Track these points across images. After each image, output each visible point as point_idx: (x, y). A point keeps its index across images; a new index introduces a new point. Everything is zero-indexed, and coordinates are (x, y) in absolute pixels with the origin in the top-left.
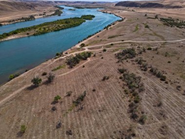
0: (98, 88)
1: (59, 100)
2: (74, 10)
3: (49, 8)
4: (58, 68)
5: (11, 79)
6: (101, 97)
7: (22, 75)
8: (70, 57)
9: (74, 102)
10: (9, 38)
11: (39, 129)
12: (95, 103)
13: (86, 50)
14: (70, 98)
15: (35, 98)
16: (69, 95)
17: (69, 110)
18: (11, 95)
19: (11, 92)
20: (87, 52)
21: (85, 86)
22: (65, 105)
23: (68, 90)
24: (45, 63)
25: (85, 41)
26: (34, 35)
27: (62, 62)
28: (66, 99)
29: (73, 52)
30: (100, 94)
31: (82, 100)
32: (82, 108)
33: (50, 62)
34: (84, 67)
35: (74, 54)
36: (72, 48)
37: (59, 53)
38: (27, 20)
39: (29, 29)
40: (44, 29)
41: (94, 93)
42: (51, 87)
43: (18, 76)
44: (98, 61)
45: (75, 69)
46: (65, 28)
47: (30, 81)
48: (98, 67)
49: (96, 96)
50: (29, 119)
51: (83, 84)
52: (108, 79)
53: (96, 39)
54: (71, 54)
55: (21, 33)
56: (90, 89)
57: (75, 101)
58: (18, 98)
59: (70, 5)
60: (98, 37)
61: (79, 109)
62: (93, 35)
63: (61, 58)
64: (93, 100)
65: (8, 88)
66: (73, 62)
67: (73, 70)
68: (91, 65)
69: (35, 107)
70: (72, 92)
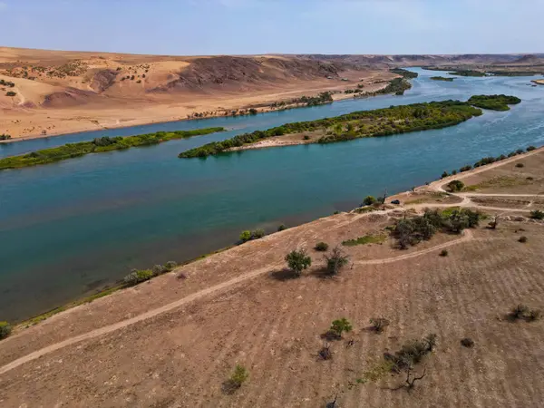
0: (482, 340)
1: (344, 334)
2: (451, 79)
3: (375, 75)
4: (361, 241)
5: (244, 241)
6: (492, 376)
7: (268, 238)
8: (405, 214)
9: (387, 356)
10: (264, 143)
11: (276, 393)
12: (462, 387)
13: (466, 201)
14: (379, 338)
15: (285, 307)
16: (377, 329)
17: (367, 375)
18: (235, 280)
19: (237, 271)
20: (468, 212)
21: (436, 318)
22: (358, 354)
23: (378, 315)
24: (328, 219)
25: (467, 174)
26: (321, 142)
27: (376, 226)
28: (366, 338)
29: (417, 202)
30: (488, 363)
31: (417, 361)
32: (411, 386)
33: (343, 219)
34: (444, 254)
35: (419, 209)
36: (418, 190)
37: (375, 198)
38: (312, 102)
39: (312, 126)
40: (350, 128)
41: (465, 352)
42: (330, 288)
43: (259, 237)
44: (503, 246)
45: (413, 253)
46: (409, 131)
47: (284, 256)
48: (499, 266)
49: (469, 364)
50: (258, 356)
51: (431, 310)
52: (532, 318)
53: (507, 173)
54: (409, 207)
55: (292, 134)
56: (453, 334)
57: (392, 353)
58: (247, 291)
59: (438, 66)
60: (520, 166)
61: (401, 387)
62: (502, 158)
63: (376, 212)
64: (457, 374)
65: (232, 261)
66: (409, 233)
67: (404, 256)
68: (471, 254)
69: (280, 330)
70: (387, 323)
